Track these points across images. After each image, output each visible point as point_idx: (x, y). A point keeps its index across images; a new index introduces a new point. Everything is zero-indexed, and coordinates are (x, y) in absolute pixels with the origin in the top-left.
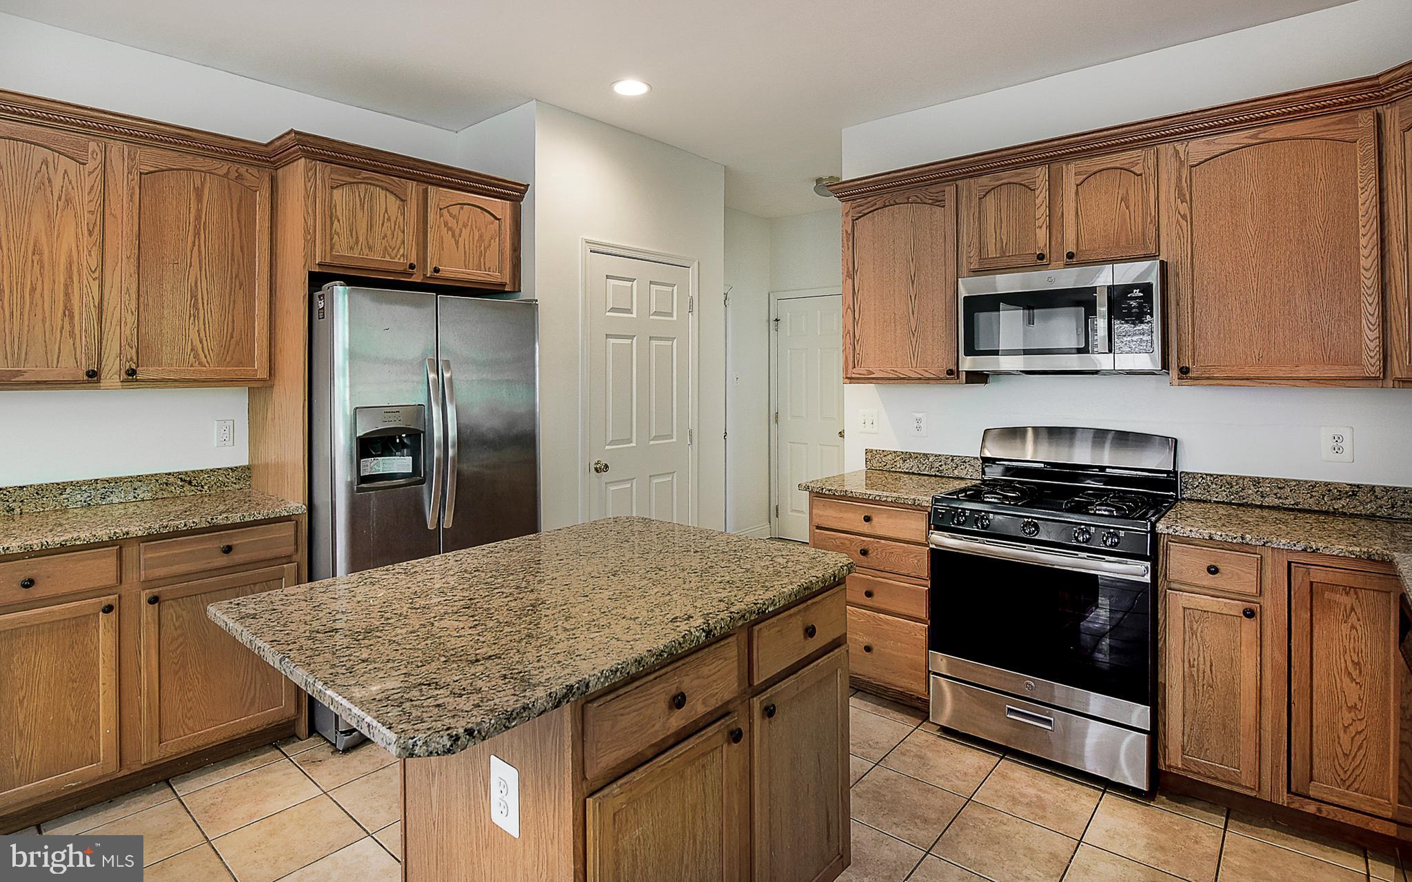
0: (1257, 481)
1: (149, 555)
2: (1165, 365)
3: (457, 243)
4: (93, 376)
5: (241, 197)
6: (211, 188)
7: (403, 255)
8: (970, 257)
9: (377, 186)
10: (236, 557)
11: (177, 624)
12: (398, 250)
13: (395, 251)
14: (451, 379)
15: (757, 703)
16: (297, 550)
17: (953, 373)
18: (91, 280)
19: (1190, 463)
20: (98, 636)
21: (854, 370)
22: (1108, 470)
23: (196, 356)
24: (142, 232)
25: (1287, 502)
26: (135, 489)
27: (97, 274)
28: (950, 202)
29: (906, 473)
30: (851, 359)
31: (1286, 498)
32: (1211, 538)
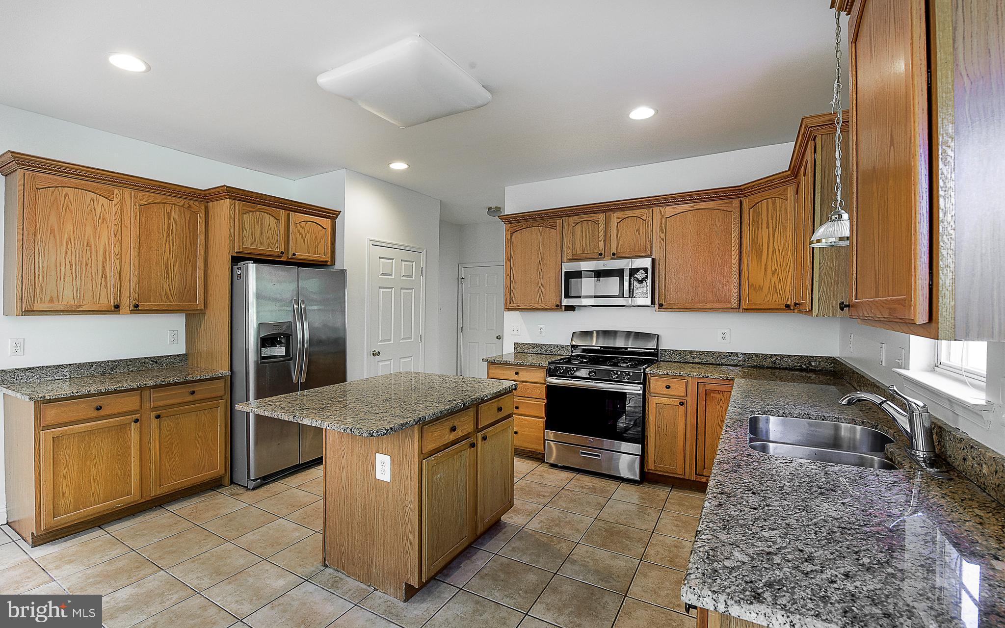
0: (691, 352)
1: (155, 395)
2: (653, 302)
3: (304, 240)
4: (117, 307)
5: (190, 217)
6: (175, 212)
7: (277, 247)
8: (568, 254)
9: (265, 212)
10: (197, 396)
11: (168, 429)
12: (275, 245)
13: (273, 245)
14: (305, 308)
15: (480, 435)
16: (225, 394)
17: (558, 307)
18: (116, 259)
19: (665, 345)
20: (131, 434)
21: (510, 305)
22: (628, 349)
23: (168, 298)
24: (141, 235)
25: (703, 360)
26: (128, 366)
27: (119, 256)
28: (559, 228)
29: (534, 353)
30: (508, 299)
31: (703, 359)
32: (667, 374)
